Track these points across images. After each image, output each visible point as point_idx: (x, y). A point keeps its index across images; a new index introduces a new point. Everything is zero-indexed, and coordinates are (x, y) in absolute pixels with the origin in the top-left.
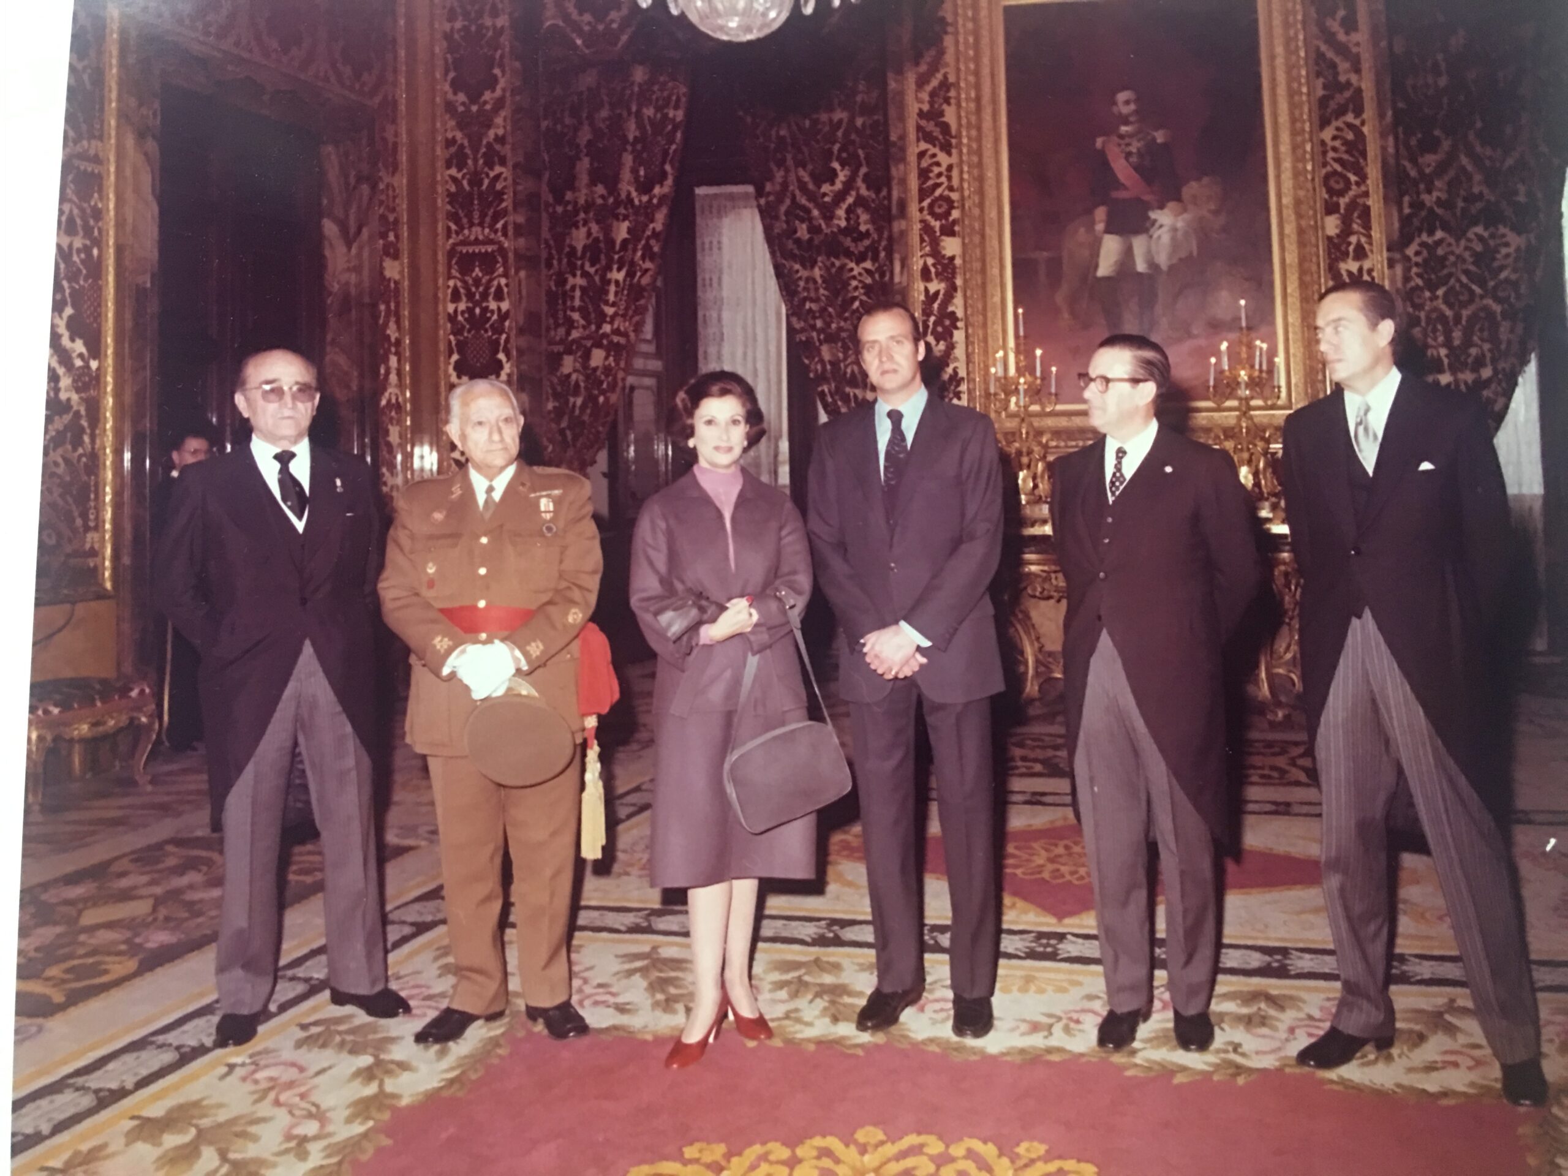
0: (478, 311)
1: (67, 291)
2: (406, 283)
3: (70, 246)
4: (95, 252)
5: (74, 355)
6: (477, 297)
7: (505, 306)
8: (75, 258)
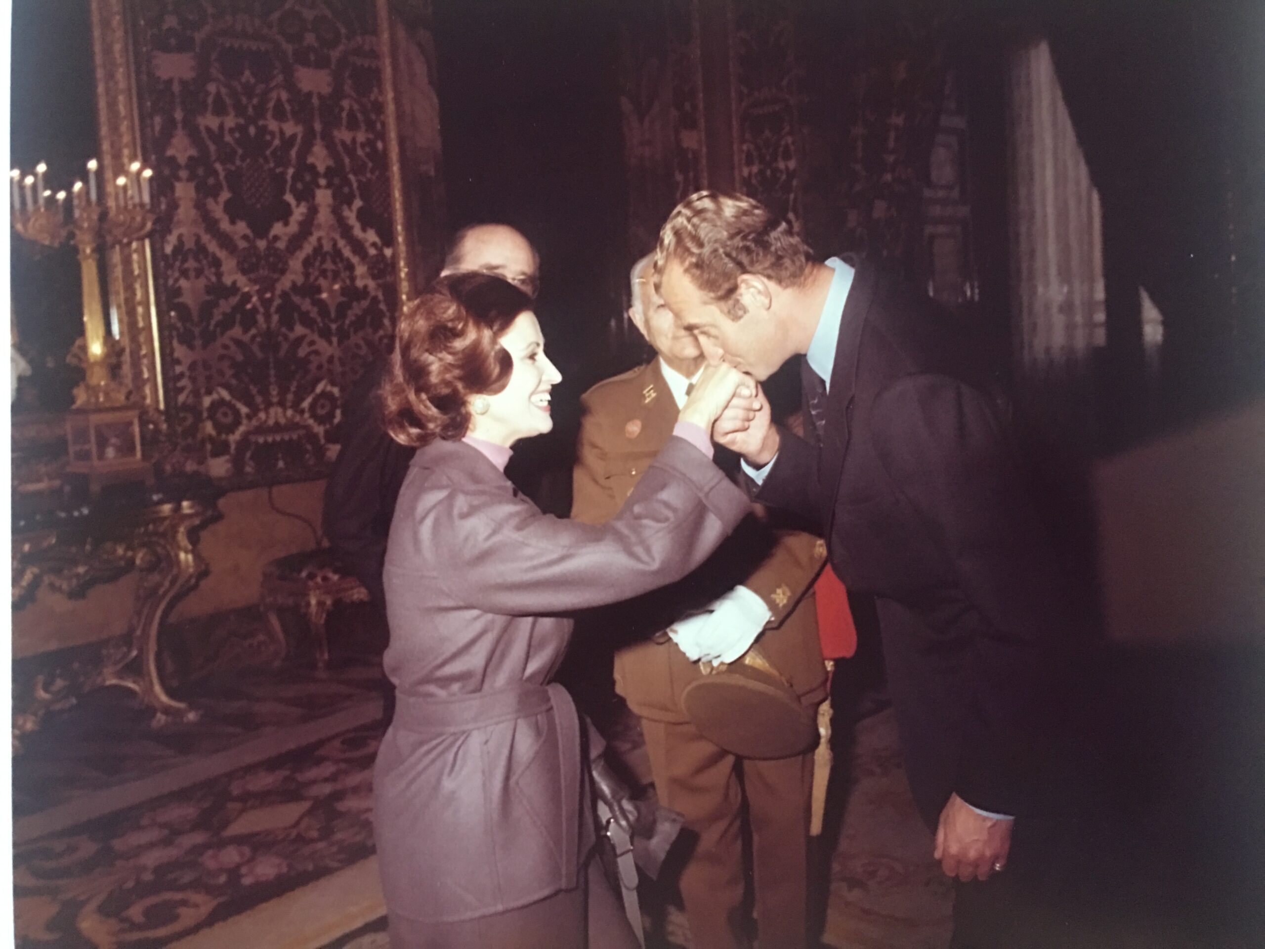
0: (769, 172)
1: (355, 185)
2: (704, 150)
3: (354, 140)
4: (380, 145)
5: (367, 245)
6: (768, 158)
7: (792, 164)
8: (360, 152)
